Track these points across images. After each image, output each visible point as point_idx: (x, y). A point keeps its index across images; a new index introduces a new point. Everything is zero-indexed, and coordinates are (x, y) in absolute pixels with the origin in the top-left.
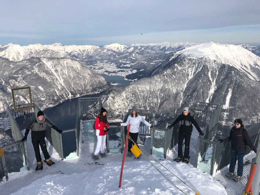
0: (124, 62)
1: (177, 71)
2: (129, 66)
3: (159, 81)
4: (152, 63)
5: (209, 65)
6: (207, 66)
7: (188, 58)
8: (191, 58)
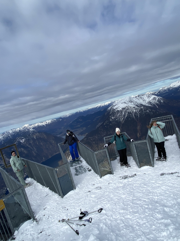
0: (75, 124)
1: (112, 120)
2: (79, 126)
3: (103, 130)
4: (94, 120)
5: (131, 111)
6: (130, 112)
7: (117, 110)
8: (118, 109)
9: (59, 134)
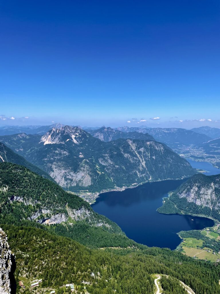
0: (215, 147)
9: (183, 153)
